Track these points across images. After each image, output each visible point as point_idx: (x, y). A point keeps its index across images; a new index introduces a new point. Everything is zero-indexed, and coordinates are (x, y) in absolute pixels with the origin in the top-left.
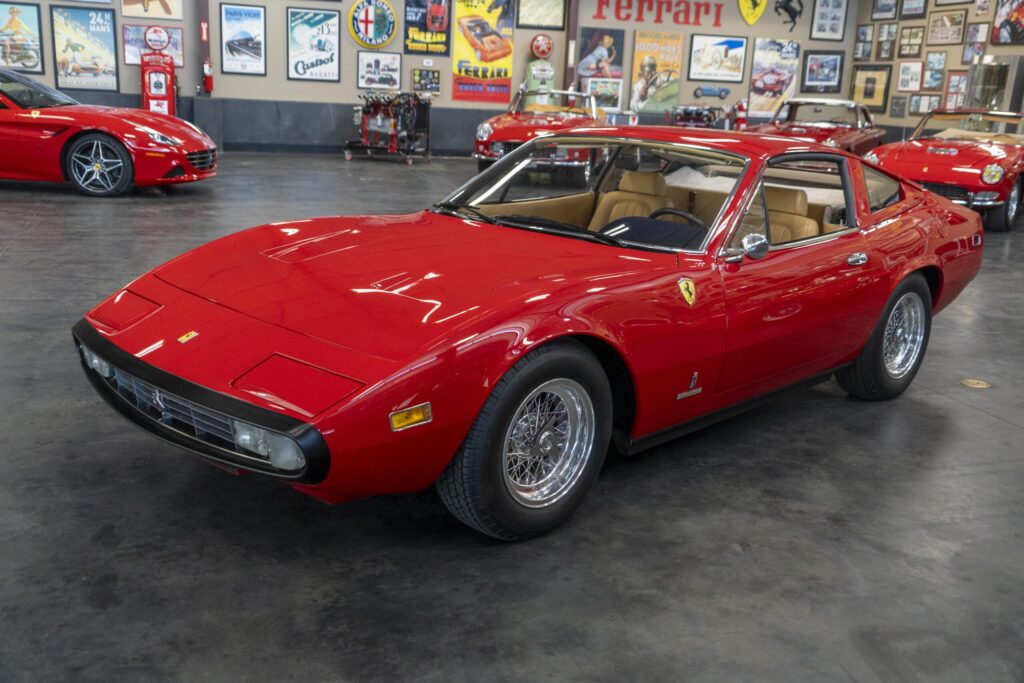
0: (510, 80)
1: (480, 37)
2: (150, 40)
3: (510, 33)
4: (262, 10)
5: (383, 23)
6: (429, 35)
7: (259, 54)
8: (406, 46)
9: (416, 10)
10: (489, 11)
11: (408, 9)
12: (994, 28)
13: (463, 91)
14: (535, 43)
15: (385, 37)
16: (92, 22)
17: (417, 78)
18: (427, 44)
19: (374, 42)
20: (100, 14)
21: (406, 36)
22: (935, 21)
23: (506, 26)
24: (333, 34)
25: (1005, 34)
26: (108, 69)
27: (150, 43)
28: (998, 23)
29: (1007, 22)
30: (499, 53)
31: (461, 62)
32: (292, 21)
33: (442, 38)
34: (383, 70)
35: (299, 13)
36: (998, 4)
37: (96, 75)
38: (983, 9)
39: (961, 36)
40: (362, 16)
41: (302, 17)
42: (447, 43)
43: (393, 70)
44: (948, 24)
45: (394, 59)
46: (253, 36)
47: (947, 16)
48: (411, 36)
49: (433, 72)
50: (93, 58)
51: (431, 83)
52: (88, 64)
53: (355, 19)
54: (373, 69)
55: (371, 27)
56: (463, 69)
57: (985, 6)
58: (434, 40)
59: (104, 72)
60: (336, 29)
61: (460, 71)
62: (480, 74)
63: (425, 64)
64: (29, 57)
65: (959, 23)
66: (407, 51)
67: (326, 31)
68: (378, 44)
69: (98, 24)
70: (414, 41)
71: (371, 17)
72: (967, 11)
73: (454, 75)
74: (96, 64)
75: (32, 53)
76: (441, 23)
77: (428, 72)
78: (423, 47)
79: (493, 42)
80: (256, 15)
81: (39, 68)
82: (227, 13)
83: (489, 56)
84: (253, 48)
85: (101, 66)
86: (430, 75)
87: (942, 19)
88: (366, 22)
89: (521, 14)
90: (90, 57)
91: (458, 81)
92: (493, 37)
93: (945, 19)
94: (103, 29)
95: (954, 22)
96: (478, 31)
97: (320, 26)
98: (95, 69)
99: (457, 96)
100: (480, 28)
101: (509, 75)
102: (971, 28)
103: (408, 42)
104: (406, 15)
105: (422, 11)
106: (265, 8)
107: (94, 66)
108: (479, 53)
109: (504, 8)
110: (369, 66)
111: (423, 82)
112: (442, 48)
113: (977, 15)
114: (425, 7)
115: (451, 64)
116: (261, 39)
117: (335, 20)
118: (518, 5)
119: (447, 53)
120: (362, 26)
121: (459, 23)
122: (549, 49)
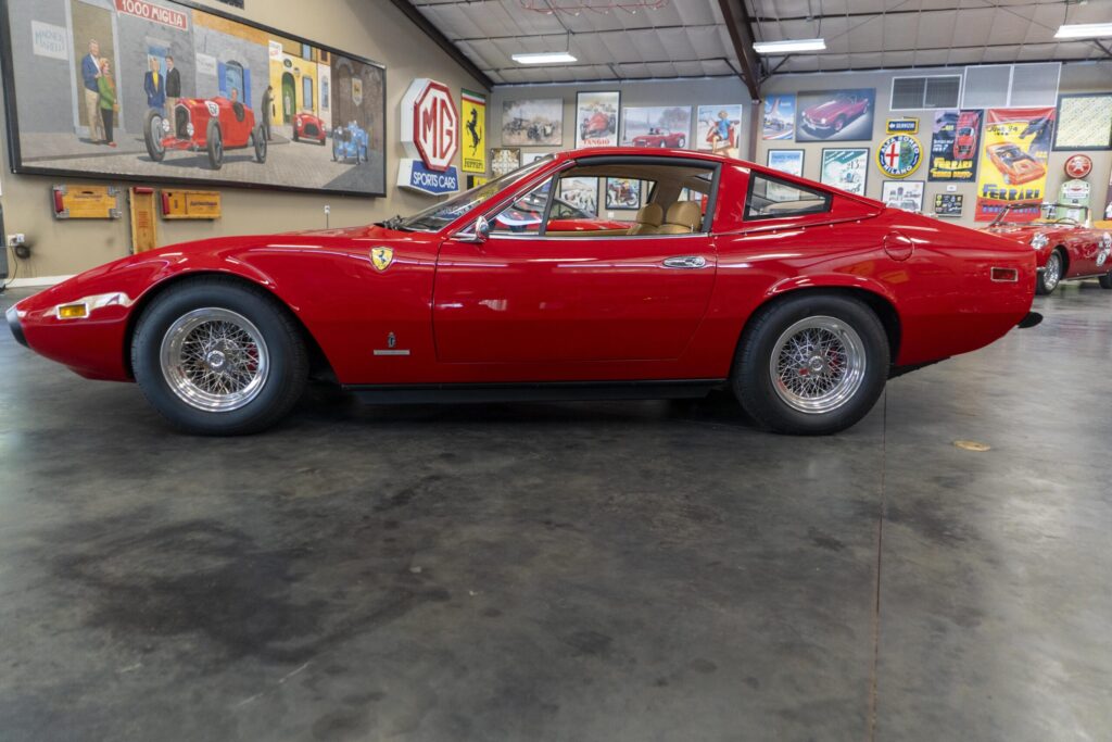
0: (1041, 200)
1: (1009, 161)
3: (1045, 157)
4: (802, 152)
5: (909, 156)
6: (954, 163)
8: (930, 174)
9: (943, 142)
10: (1022, 136)
11: (935, 141)
13: (987, 213)
14: (1069, 164)
15: (909, 167)
17: (939, 202)
18: (952, 171)
19: (898, 172)
21: (932, 166)
23: (1039, 149)
24: (861, 168)
30: (1031, 176)
31: (986, 186)
32: (826, 160)
33: (969, 164)
34: (906, 196)
35: (833, 152)
40: (889, 151)
41: (835, 156)
42: (974, 170)
43: (915, 196)
45: (917, 186)
48: (936, 165)
49: (956, 197)
51: (953, 206)
53: (881, 153)
54: (895, 196)
55: (896, 160)
56: (989, 193)
58: (960, 167)
60: (864, 164)
61: (985, 194)
62: (1007, 196)
63: (948, 189)
64: (632, 198)
66: (931, 178)
67: (855, 165)
68: (901, 174)
70: (938, 169)
71: (897, 151)
73: (978, 198)
75: (634, 195)
76: (969, 152)
77: (951, 196)
78: (948, 175)
79: (1024, 166)
80: (797, 157)
81: (637, 206)
82: (774, 157)
83: (1018, 179)
86: (953, 199)
88: (893, 155)
89: (1058, 138)
91: (982, 204)
92: (1025, 161)
96: (1008, 156)
97: (850, 162)
99: (979, 218)
100: (1012, 154)
101: (1040, 196)
103: (933, 171)
104: (932, 147)
105: (949, 142)
106: (804, 150)
108: (1007, 177)
109: (1038, 133)
110: (893, 193)
111: (945, 205)
112: (968, 174)
114: (953, 138)
115: (977, 187)
117: (864, 156)
118: (1056, 129)
119: (972, 179)
120: (888, 160)
121: (987, 151)
122: (1086, 168)
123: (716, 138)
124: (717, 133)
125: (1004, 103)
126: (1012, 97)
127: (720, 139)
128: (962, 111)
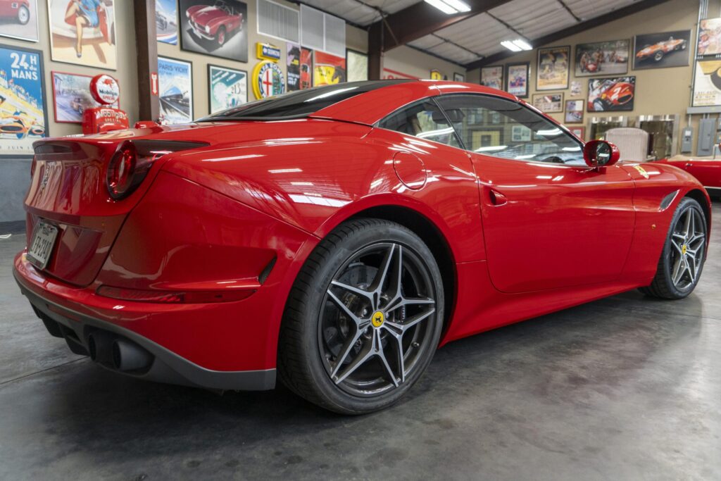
2: (102, 92)
4: (189, 66)
5: (278, 85)
7: (187, 112)
9: (293, 75)
11: (289, 74)
12: (588, 103)
16: (14, 65)
20: (24, 56)
22: (538, 100)
24: (243, 94)
25: (598, 106)
26: (36, 128)
27: (101, 95)
28: (591, 100)
29: (598, 99)
32: (214, 79)
35: (218, 71)
36: (589, 89)
37: (20, 136)
38: (576, 92)
39: (561, 108)
40: (264, 78)
41: (220, 76)
44: (549, 101)
46: (182, 91)
47: (548, 97)
50: (17, 113)
52: (10, 122)
53: (260, 80)
55: (271, 87)
57: (578, 90)
59: (31, 132)
60: (245, 89)
65: (559, 100)
67: (238, 90)
69: (22, 68)
71: (271, 80)
72: (564, 94)
74: (19, 122)
80: (184, 70)
82: (161, 65)
84: (182, 105)
85: (27, 124)
87: (544, 98)
88: (267, 83)
90: (14, 112)
93: (546, 98)
94: (28, 76)
95: (553, 99)
97: (233, 86)
98: (20, 129)
102: (569, 103)
104: (288, 79)
105: (297, 76)
106: (191, 63)
107: (18, 125)
109: (339, 79)
113: (572, 96)
114: (299, 73)
116: (188, 95)
117: (243, 81)
120: (264, 86)
123: (80, 20)
124: (80, 13)
125: (322, 48)
126: (327, 44)
127: (87, 25)
128: (303, 48)
